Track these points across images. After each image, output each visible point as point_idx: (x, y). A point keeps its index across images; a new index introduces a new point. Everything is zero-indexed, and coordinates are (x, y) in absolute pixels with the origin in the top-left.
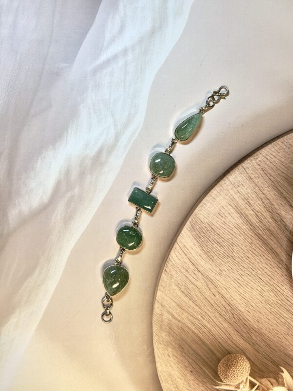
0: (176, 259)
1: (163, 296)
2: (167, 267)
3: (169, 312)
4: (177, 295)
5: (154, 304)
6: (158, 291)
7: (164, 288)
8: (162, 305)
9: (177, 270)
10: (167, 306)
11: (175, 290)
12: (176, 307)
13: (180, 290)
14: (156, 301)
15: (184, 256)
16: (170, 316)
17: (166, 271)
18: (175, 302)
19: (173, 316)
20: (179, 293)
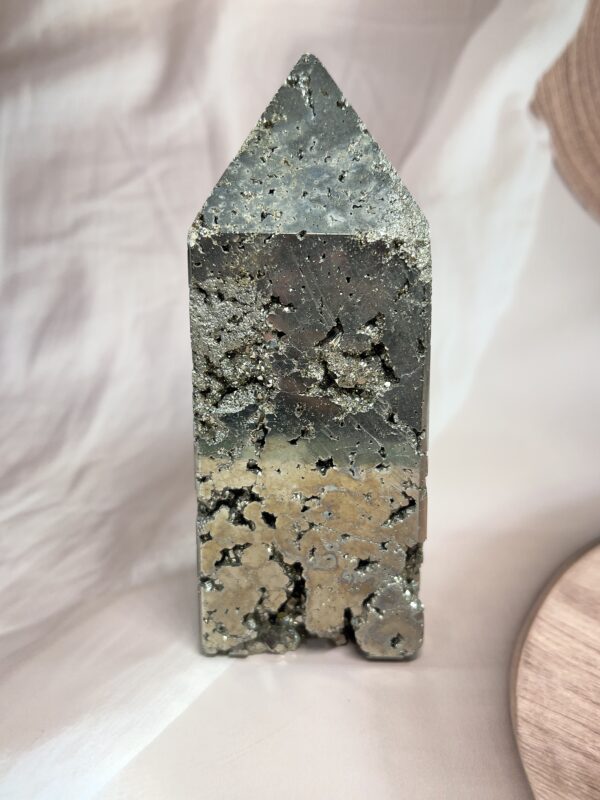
0: (548, 643)
1: (538, 709)
2: (529, 656)
3: (570, 746)
4: (584, 710)
5: (517, 725)
6: (519, 699)
7: (534, 694)
8: (541, 729)
9: (560, 661)
10: (561, 732)
11: (568, 698)
12: (590, 735)
13: (587, 698)
14: (520, 720)
15: (569, 639)
16: (580, 758)
17: (527, 663)
18: (580, 723)
19: (587, 755)
20: (587, 706)
